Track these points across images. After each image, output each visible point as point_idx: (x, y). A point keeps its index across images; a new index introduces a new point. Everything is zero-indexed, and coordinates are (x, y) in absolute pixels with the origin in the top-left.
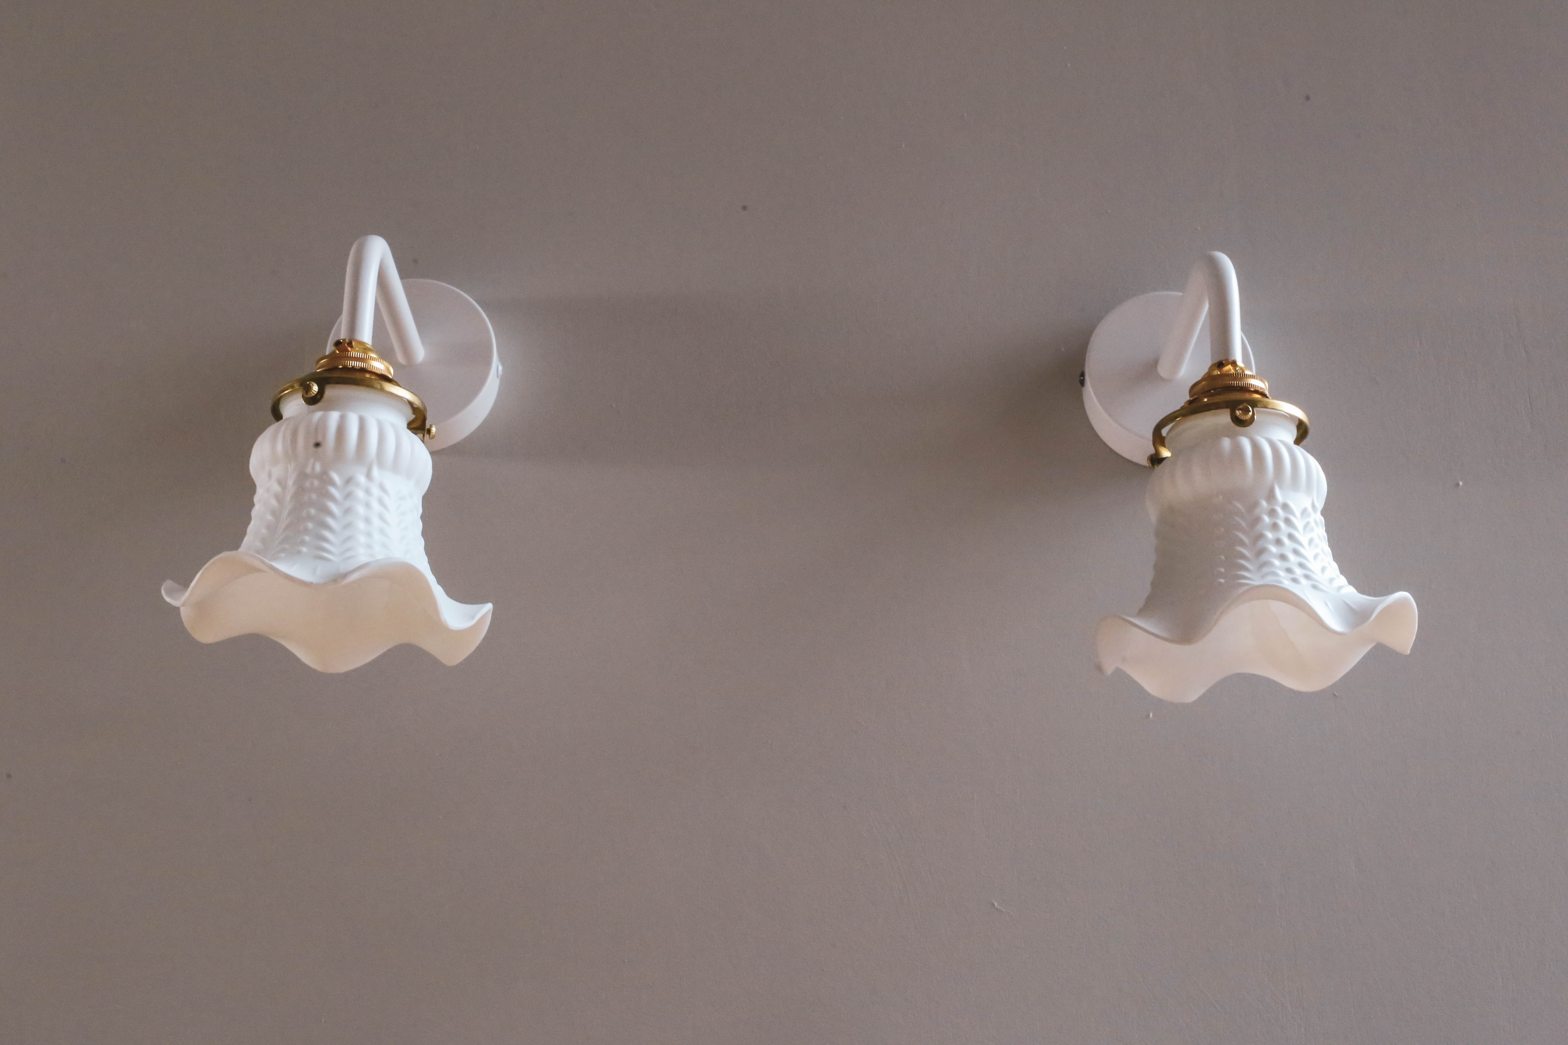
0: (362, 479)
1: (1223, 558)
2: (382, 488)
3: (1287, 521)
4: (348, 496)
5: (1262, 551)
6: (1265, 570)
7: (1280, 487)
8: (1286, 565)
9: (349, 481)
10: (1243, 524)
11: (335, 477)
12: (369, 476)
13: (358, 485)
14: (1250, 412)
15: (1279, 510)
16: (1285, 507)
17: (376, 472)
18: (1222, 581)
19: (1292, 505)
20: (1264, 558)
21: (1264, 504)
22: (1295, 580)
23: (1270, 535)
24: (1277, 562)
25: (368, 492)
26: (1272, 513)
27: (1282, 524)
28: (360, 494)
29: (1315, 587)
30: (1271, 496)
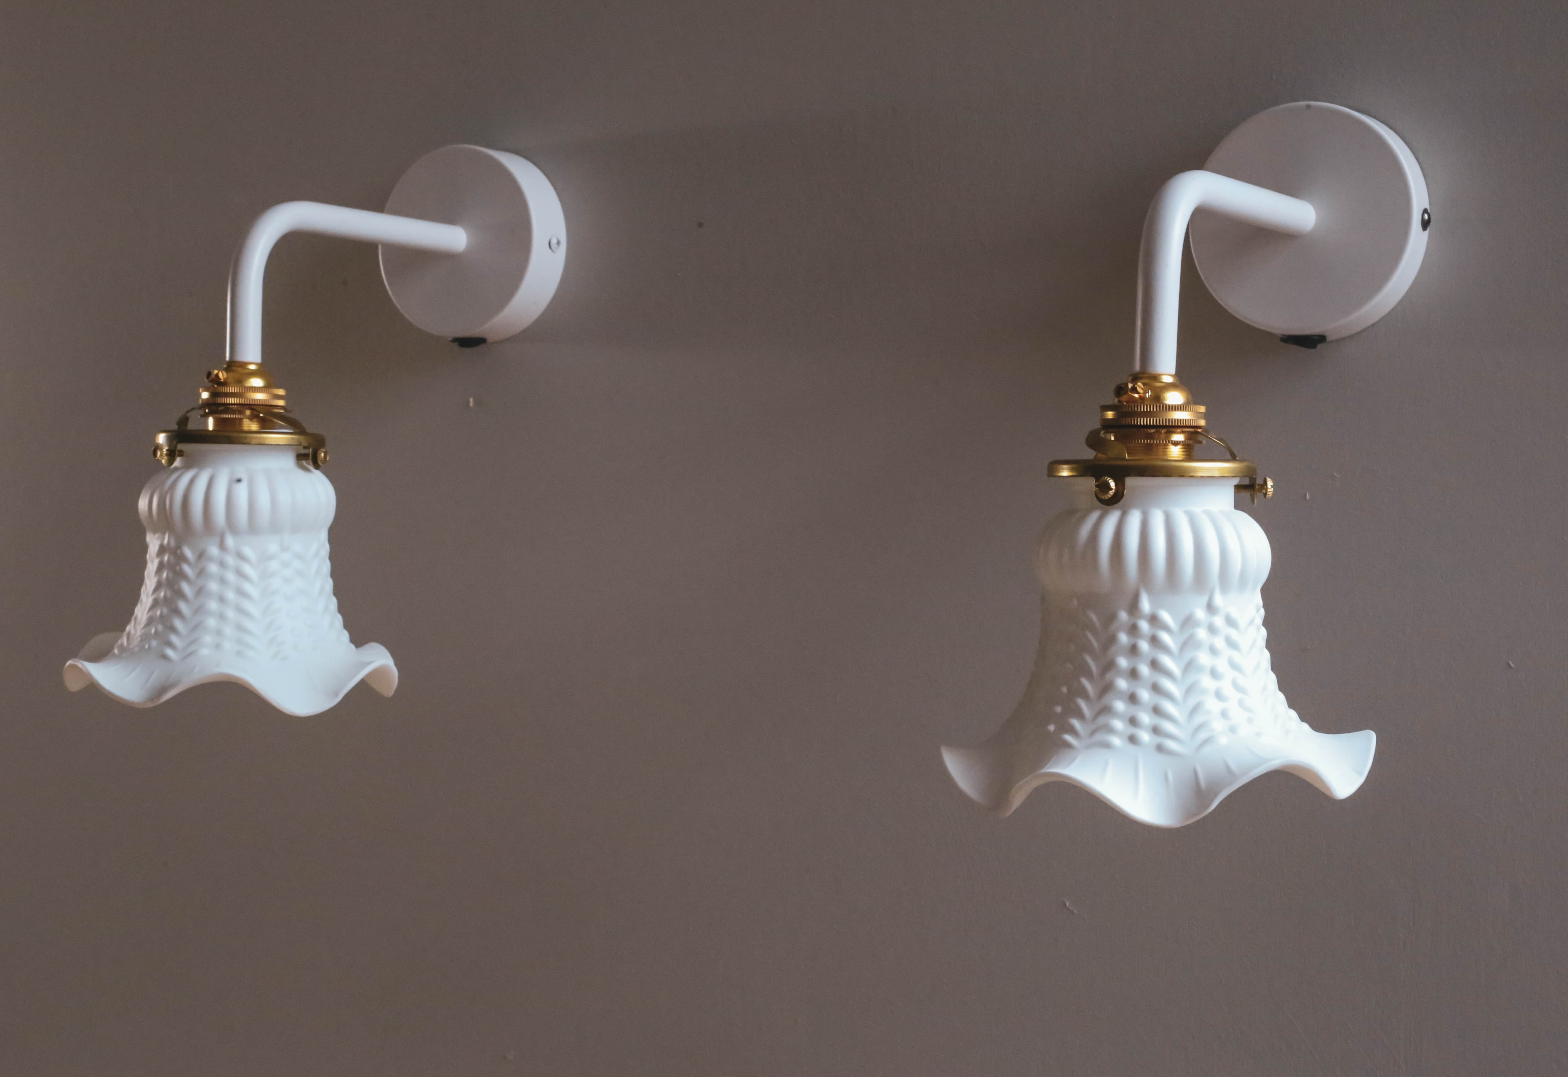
0: (214, 550)
1: (1065, 690)
2: (240, 556)
3: (1154, 641)
4: (201, 573)
5: (1107, 688)
6: (1101, 720)
7: (1150, 592)
8: (1132, 710)
9: (201, 555)
10: (1095, 644)
11: (188, 552)
12: (222, 546)
13: (211, 559)
14: (1112, 489)
15: (1144, 626)
16: (1154, 619)
17: (230, 541)
18: (1052, 728)
19: (1165, 616)
20: (1107, 699)
21: (1123, 616)
22: (1133, 740)
23: (1123, 662)
24: (1120, 706)
25: (222, 564)
26: (1133, 630)
27: (1144, 646)
28: (213, 568)
29: (1160, 748)
30: (1134, 607)
